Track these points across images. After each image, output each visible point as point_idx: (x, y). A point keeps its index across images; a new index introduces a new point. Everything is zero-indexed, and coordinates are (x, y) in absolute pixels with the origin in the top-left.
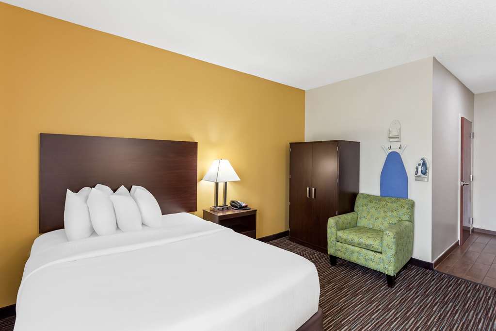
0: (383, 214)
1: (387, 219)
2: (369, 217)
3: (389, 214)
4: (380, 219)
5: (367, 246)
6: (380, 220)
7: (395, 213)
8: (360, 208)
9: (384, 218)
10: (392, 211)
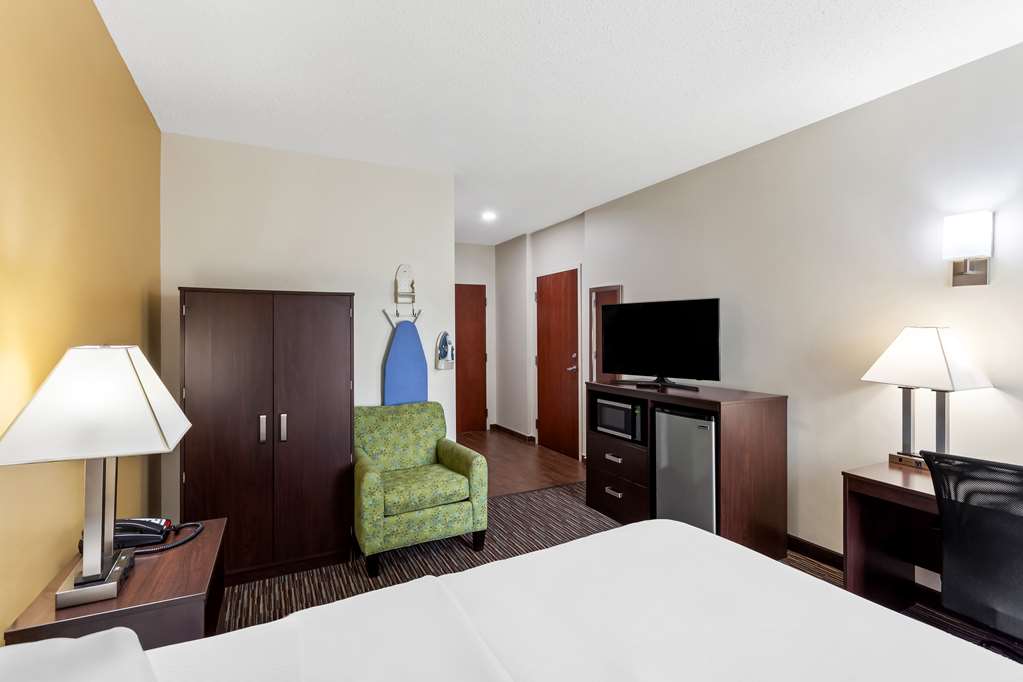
0: (412, 436)
1: (422, 443)
2: (389, 449)
3: (422, 433)
4: (411, 447)
5: (448, 497)
6: (411, 449)
7: (429, 430)
8: (367, 438)
9: (417, 443)
10: (426, 428)
